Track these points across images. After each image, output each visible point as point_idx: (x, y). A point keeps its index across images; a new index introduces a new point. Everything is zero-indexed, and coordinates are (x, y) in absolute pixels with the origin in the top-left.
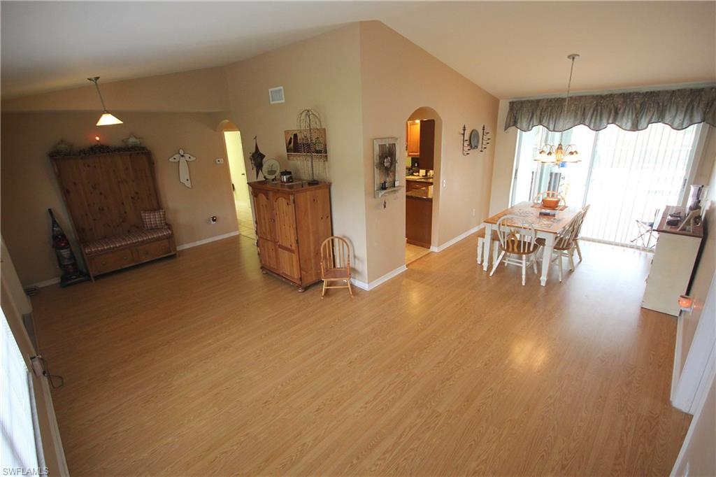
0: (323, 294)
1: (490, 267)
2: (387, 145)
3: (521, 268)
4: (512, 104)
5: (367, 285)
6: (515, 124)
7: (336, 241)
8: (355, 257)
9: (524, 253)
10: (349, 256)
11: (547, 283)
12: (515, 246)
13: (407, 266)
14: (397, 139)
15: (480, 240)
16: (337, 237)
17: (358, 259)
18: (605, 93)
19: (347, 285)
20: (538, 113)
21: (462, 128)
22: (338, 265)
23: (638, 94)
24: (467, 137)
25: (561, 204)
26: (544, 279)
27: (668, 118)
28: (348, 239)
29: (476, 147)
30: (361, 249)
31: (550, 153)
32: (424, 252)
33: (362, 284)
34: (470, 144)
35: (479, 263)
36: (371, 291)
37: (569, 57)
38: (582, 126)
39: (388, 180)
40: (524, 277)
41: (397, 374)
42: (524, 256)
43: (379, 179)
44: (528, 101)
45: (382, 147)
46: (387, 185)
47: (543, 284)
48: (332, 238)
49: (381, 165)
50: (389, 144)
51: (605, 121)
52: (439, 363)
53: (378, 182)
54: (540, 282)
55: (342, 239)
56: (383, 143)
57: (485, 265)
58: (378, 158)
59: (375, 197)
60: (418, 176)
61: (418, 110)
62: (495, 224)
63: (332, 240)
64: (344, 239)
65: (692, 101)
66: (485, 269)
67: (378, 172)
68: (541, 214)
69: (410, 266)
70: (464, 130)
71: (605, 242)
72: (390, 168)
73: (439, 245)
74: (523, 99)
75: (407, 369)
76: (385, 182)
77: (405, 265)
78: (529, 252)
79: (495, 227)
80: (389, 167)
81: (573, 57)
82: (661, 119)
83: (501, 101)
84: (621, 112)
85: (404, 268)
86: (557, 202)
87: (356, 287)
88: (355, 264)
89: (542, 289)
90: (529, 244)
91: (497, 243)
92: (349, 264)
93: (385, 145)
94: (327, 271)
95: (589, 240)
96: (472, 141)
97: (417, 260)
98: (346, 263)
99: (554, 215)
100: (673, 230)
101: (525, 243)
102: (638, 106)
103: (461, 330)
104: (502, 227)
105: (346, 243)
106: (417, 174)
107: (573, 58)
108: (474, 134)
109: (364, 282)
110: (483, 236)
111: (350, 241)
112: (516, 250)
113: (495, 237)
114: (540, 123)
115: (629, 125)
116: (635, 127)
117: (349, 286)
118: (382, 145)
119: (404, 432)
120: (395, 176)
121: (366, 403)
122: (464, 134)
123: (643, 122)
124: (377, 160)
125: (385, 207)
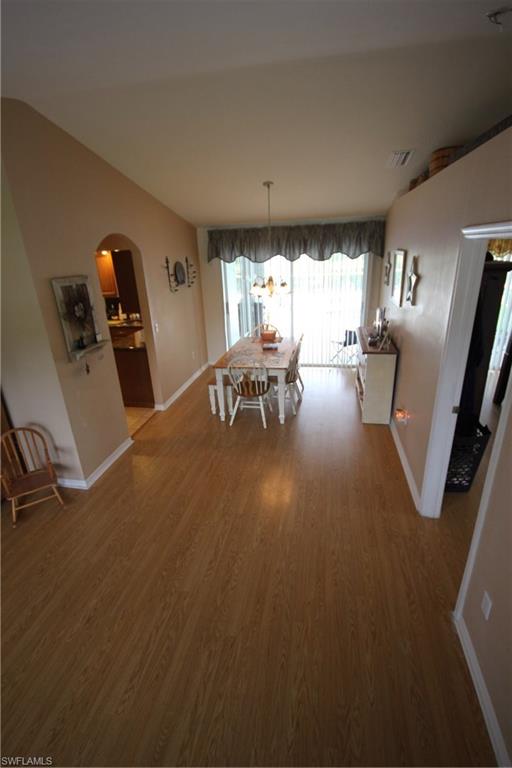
0: (14, 520)
1: (228, 416)
2: (74, 286)
3: (259, 410)
4: (211, 234)
5: (84, 482)
6: (218, 255)
7: (20, 435)
8: (56, 449)
9: (260, 394)
10: (46, 450)
11: (286, 420)
12: (249, 389)
13: (132, 437)
14: (86, 277)
15: (211, 388)
16: (20, 429)
17: (63, 450)
18: (293, 224)
19: (54, 493)
20: (238, 242)
21: (165, 261)
22: (31, 468)
23: (319, 226)
24: (171, 271)
25: (277, 335)
26: (282, 417)
27: (345, 249)
28: (40, 426)
29: (183, 282)
30: (64, 435)
31: (264, 286)
32: (149, 414)
33: (78, 483)
34: (176, 279)
35: (214, 412)
36: (92, 488)
37: (265, 184)
38: (279, 256)
39: (84, 334)
40: (264, 419)
41: (162, 605)
42: (260, 398)
43: (71, 336)
44: (227, 231)
45: (67, 290)
46: (85, 342)
47: (282, 422)
48: (12, 431)
49: (70, 315)
50: (77, 285)
51: (297, 252)
52: (211, 563)
53: (72, 340)
54: (278, 420)
55: (29, 429)
56: (68, 284)
57: (222, 414)
58: (63, 305)
59: (70, 361)
60: (118, 319)
61: (107, 238)
62: (225, 368)
63: (14, 436)
64: (34, 428)
65: (360, 234)
66: (223, 419)
67: (68, 324)
68: (264, 349)
69: (137, 437)
70: (167, 262)
71: (315, 366)
72: (86, 317)
73: (164, 401)
74: (220, 229)
75: (173, 590)
76: (82, 339)
77: (130, 439)
78: (264, 392)
79: (226, 372)
80: (83, 317)
81: (268, 184)
82: (339, 250)
83: (199, 230)
84: (309, 243)
85: (129, 443)
86: (274, 334)
87: (67, 489)
88: (58, 457)
89: (283, 428)
90: (263, 383)
91: (229, 388)
92: (48, 459)
93: (71, 287)
94: (13, 483)
95: (306, 366)
96: (178, 276)
97: (142, 427)
98: (44, 459)
99: (276, 349)
100: (376, 350)
101: (259, 382)
102: (321, 237)
103: (222, 506)
104: (232, 370)
105: (36, 432)
106: (116, 318)
107: (269, 186)
108: (177, 266)
109: (78, 479)
110: (214, 382)
111: (44, 429)
112: (251, 393)
113: (227, 382)
114: (242, 254)
115: (317, 255)
116: (322, 258)
117: (57, 494)
118: (66, 287)
119: (198, 697)
120: (93, 328)
121: (131, 680)
122: (168, 267)
123: (327, 252)
124: (62, 310)
125: (88, 371)
